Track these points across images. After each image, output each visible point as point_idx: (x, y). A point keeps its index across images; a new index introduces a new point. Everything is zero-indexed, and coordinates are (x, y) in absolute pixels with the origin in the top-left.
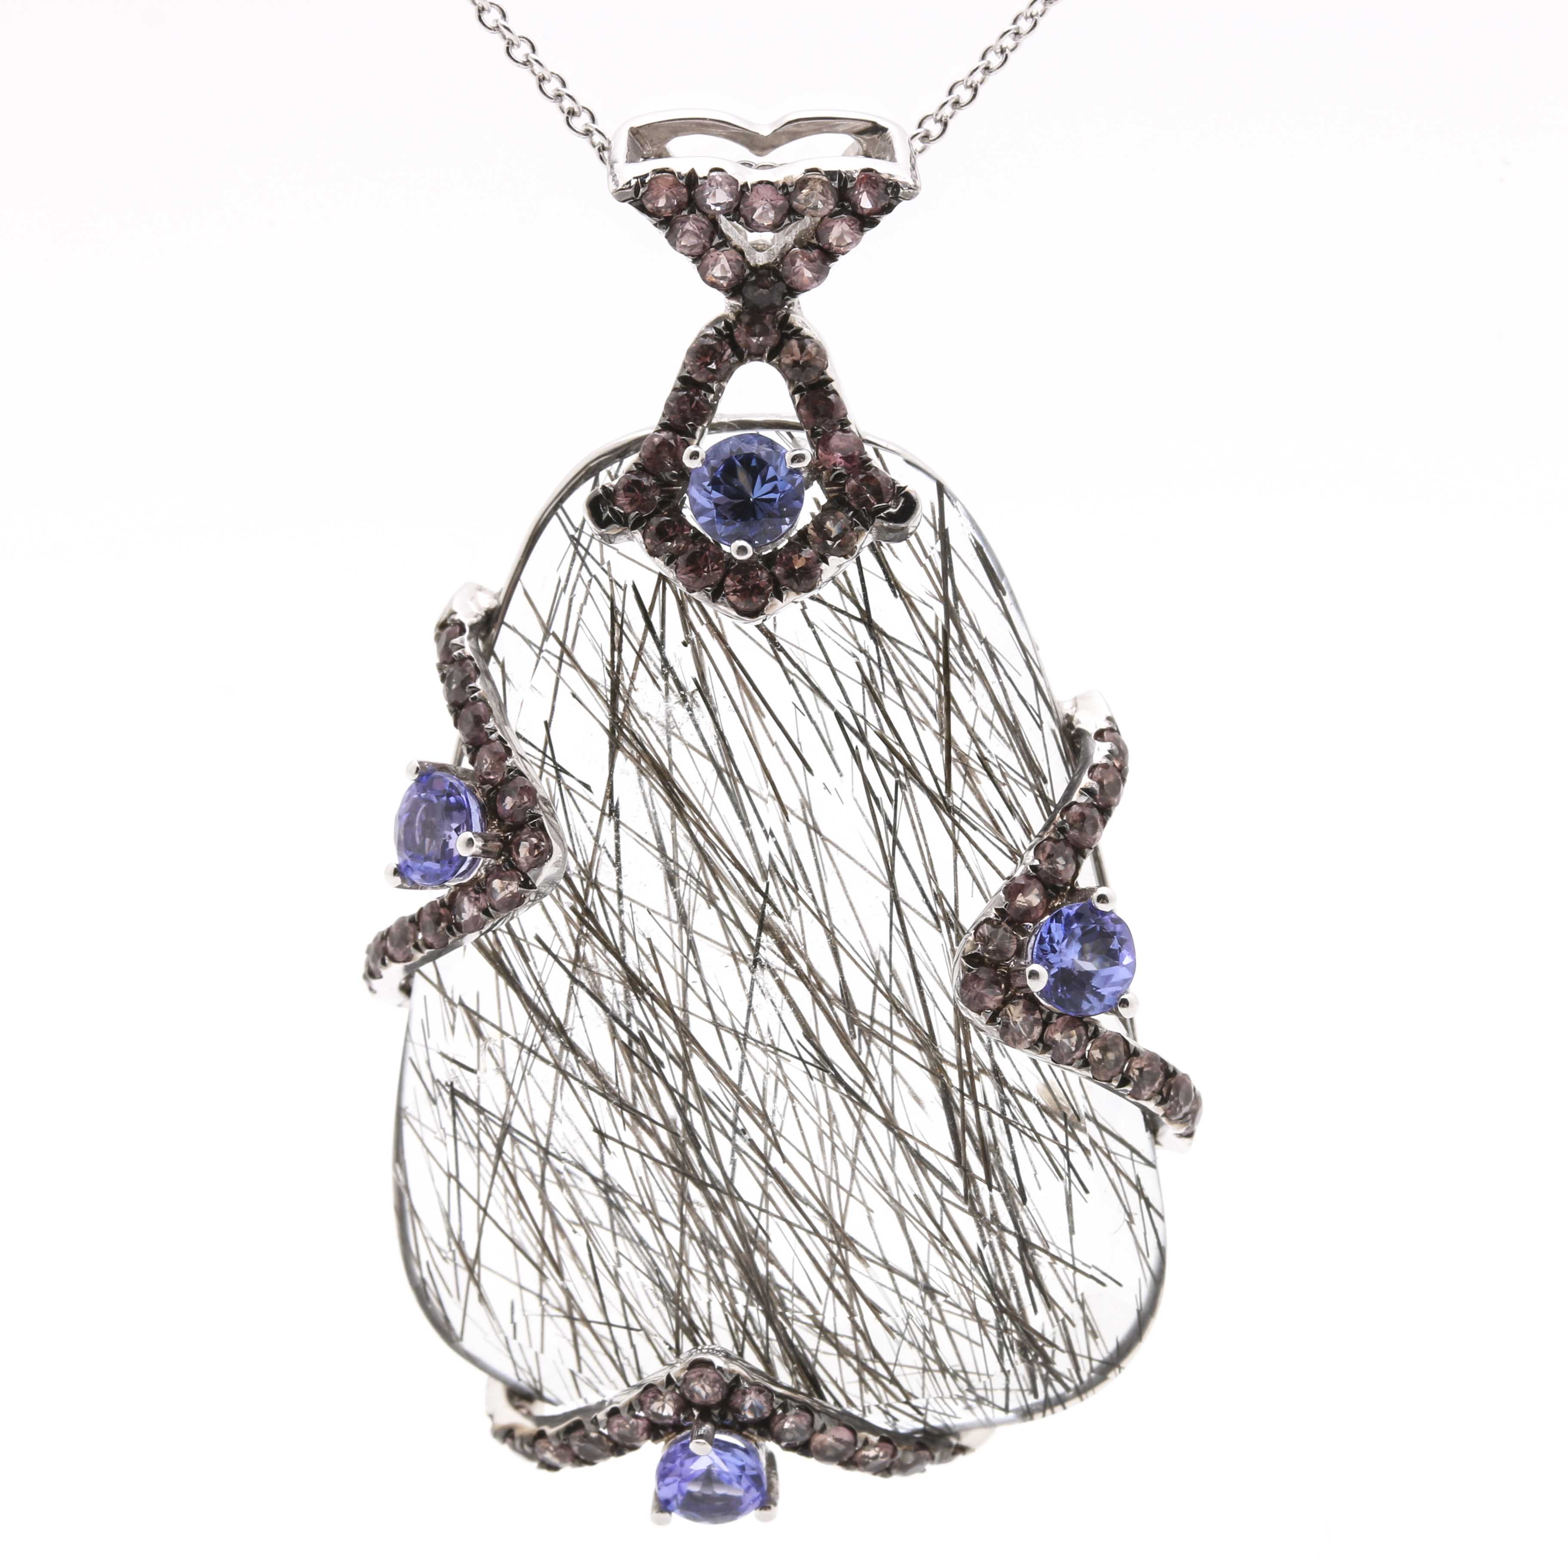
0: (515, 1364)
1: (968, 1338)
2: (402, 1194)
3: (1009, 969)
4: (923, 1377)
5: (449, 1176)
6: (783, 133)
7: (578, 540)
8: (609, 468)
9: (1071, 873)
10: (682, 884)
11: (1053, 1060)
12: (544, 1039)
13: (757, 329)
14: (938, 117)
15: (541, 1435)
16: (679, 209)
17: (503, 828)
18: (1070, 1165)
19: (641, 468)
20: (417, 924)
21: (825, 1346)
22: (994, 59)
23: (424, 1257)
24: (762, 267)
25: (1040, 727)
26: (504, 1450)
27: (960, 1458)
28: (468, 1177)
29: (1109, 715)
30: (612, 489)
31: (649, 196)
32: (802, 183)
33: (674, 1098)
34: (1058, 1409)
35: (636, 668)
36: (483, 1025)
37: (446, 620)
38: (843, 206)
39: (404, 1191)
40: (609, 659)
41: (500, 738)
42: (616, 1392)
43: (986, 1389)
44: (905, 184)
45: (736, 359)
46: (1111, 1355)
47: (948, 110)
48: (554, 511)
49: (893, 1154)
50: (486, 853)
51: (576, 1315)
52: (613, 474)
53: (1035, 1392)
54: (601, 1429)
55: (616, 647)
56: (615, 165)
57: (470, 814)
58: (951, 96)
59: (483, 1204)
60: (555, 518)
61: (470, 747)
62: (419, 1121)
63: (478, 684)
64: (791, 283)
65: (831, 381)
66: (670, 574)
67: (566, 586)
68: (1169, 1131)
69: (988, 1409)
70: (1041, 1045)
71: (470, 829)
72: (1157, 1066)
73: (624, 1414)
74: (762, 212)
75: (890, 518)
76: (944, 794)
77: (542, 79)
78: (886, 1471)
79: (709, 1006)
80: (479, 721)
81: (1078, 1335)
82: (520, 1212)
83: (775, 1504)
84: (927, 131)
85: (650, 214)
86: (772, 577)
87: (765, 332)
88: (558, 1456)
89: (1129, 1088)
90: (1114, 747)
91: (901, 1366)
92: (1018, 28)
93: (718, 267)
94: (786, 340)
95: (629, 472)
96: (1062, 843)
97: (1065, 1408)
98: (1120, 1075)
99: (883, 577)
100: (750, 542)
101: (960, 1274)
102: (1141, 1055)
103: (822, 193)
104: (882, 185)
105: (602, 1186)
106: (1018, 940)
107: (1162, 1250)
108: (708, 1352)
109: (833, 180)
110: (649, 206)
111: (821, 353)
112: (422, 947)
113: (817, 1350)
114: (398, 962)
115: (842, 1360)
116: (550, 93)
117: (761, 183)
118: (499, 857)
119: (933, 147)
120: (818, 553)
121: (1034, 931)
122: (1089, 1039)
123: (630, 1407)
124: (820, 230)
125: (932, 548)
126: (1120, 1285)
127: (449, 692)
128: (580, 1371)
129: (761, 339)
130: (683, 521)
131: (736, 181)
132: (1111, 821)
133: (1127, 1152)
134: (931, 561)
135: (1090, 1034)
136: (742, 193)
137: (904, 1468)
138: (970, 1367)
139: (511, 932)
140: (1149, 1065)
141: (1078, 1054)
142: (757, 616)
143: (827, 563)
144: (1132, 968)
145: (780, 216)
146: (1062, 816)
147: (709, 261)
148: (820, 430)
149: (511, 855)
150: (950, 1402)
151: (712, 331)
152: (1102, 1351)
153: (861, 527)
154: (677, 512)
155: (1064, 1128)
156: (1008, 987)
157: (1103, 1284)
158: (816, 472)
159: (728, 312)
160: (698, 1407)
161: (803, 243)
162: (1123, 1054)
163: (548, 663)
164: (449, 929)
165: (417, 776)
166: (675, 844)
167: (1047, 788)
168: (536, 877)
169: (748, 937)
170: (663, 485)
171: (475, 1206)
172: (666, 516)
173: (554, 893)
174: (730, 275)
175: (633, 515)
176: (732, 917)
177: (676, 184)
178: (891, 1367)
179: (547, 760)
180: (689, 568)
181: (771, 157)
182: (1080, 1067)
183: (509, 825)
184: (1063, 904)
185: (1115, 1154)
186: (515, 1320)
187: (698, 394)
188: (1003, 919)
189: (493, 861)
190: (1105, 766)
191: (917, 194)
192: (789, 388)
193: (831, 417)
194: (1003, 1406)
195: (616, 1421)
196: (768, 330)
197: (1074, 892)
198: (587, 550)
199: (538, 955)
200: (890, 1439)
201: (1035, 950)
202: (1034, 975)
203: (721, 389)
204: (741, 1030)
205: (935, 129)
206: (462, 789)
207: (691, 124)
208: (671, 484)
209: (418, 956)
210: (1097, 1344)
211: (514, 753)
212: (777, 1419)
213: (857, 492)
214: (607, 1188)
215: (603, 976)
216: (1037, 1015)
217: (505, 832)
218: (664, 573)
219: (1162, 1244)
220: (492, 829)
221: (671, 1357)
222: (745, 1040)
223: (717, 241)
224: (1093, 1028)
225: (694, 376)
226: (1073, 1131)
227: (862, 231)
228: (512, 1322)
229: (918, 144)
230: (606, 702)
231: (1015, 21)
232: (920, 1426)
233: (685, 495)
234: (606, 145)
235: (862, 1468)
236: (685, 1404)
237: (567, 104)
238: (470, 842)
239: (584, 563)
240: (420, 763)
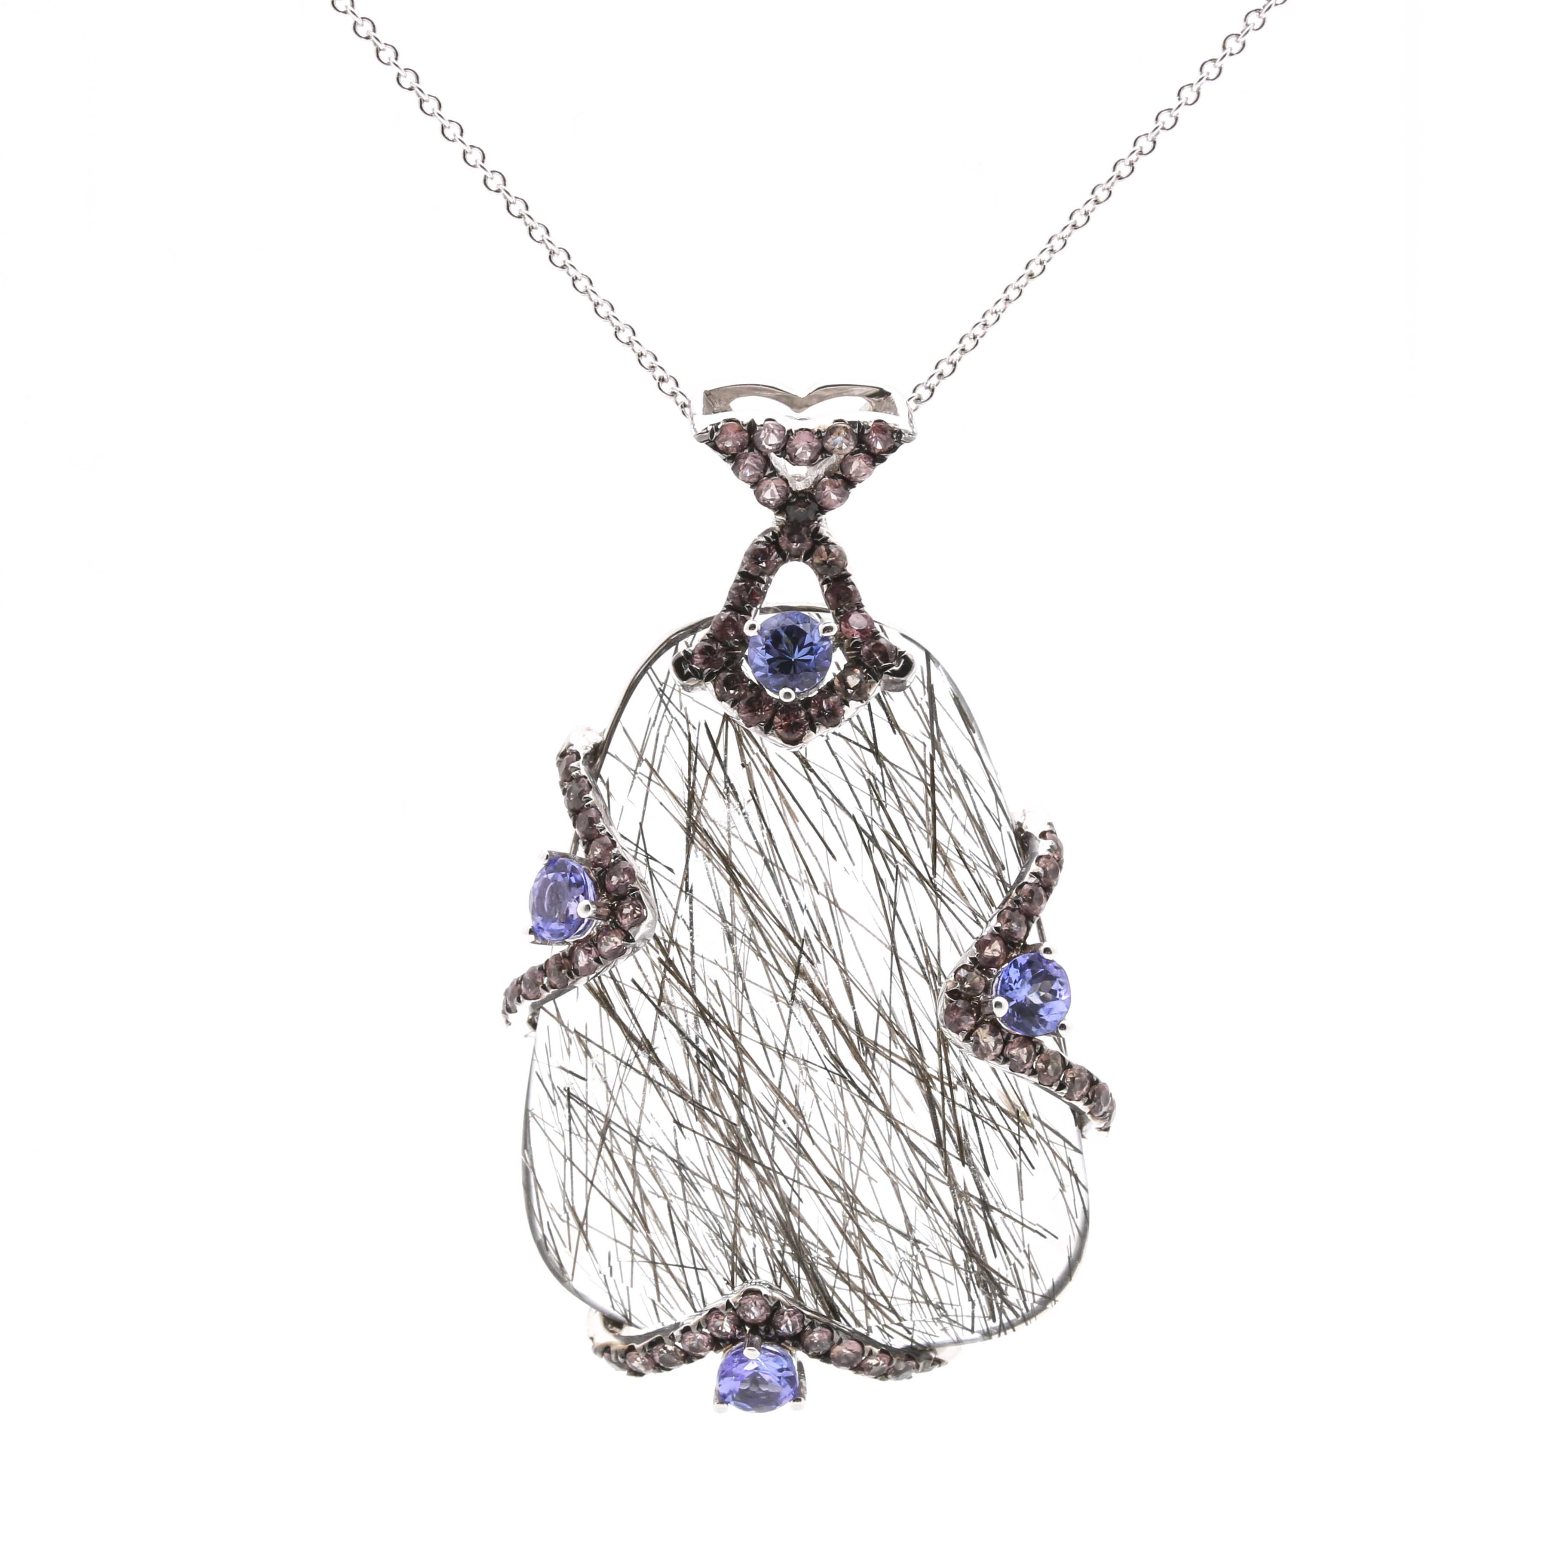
0: (611, 1297)
1: (944, 1279)
2: (528, 1171)
3: (979, 1002)
4: (911, 1306)
5: (564, 1156)
6: (815, 396)
7: (663, 691)
8: (686, 640)
9: (1024, 934)
10: (739, 942)
11: (1010, 1069)
12: (637, 1056)
13: (796, 538)
14: (928, 385)
15: (632, 1349)
16: (741, 448)
17: (611, 898)
18: (1021, 1149)
19: (711, 638)
20: (545, 971)
21: (840, 1284)
22: (968, 343)
23: (546, 1218)
24: (801, 492)
25: (1000, 829)
26: (602, 1362)
27: (936, 1369)
28: (579, 1158)
29: (1049, 821)
30: (691, 652)
31: (720, 439)
32: (831, 431)
33: (733, 1098)
34: (1010, 1331)
35: (706, 784)
36: (590, 1046)
37: (565, 750)
38: (861, 447)
39: (530, 1170)
40: (687, 778)
41: (608, 834)
42: (686, 1316)
43: (957, 1316)
44: (906, 431)
45: (780, 559)
46: (1049, 1292)
47: (935, 380)
48: (645, 671)
49: (890, 1138)
50: (598, 916)
51: (657, 1260)
52: (689, 643)
53: (993, 1317)
54: (677, 1343)
55: (692, 769)
56: (695, 417)
57: (586, 887)
58: (937, 370)
59: (590, 1177)
60: (646, 675)
61: (585, 840)
62: (542, 1119)
63: (591, 795)
64: (822, 503)
65: (849, 575)
66: (733, 713)
67: (654, 724)
68: (1093, 1125)
69: (959, 1330)
70: (1002, 1057)
71: (587, 898)
72: (1084, 1076)
73: (694, 1330)
74: (803, 451)
75: (894, 673)
76: (932, 876)
77: (640, 355)
78: (883, 1375)
79: (759, 1032)
80: (592, 821)
81: (1025, 1275)
82: (616, 1184)
83: (804, 1398)
84: (919, 395)
85: (721, 452)
86: (808, 715)
87: (801, 540)
88: (644, 1364)
89: (1065, 1091)
90: (1054, 844)
91: (895, 1298)
92: (986, 321)
93: (769, 491)
94: (816, 546)
95: (703, 640)
96: (1017, 911)
97: (1014, 1330)
98: (1059, 1082)
99: (886, 718)
100: (794, 690)
101: (940, 1228)
102: (1074, 1067)
103: (846, 437)
104: (889, 432)
105: (677, 1164)
106: (986, 981)
107: (1086, 1212)
108: (756, 1284)
109: (855, 428)
110: (720, 446)
111: (842, 556)
112: (549, 988)
113: (834, 1287)
114: (530, 999)
115: (852, 1293)
116: (647, 365)
117: (801, 429)
118: (608, 919)
119: (923, 407)
120: (841, 699)
121: (997, 975)
122: (1037, 1054)
123: (699, 1326)
124: (844, 464)
125: (922, 699)
126: (1056, 1238)
127: (568, 802)
128: (659, 1300)
129: (799, 545)
130: (743, 676)
131: (784, 429)
132: (1052, 897)
133: (1061, 1142)
134: (921, 708)
135: (1037, 1051)
136: (788, 436)
137: (897, 1374)
138: (945, 1300)
139: (613, 977)
140: (1079, 1075)
141: (1029, 1065)
142: (797, 744)
143: (848, 705)
144: (1068, 1004)
145: (816, 453)
146: (1016, 892)
147: (763, 486)
148: (842, 610)
149: (616, 917)
150: (932, 1324)
151: (763, 539)
152: (1043, 1287)
153: (873, 680)
154: (738, 668)
155: (1017, 1124)
156: (979, 1014)
157: (1045, 1237)
158: (840, 641)
159: (774, 526)
160: (749, 1324)
161: (831, 474)
162: (1061, 1065)
163: (641, 780)
164: (570, 974)
165: (547, 861)
166: (733, 914)
167: (1004, 874)
168: (635, 934)
169: (787, 981)
170: (728, 649)
171: (584, 1179)
172: (730, 672)
173: (645, 948)
174: (778, 497)
175: (706, 671)
176: (775, 966)
177: (741, 430)
178: (889, 1299)
179: (639, 851)
180: (747, 710)
181: (806, 413)
182: (1030, 1075)
183: (615, 897)
184: (1018, 956)
185: (1052, 1142)
186: (611, 1265)
187: (753, 585)
188: (975, 965)
189: (603, 923)
190: (1048, 857)
191: (915, 438)
192: (819, 580)
193: (850, 602)
194: (970, 1328)
195: (689, 1336)
196: (804, 538)
197: (1025, 948)
198: (669, 699)
199: (633, 994)
200: (887, 1351)
201: (999, 987)
202: (998, 1005)
203: (770, 581)
204: (781, 1048)
205: (925, 393)
206: (582, 869)
207: (748, 388)
208: (734, 649)
209: (545, 994)
210: (1038, 1283)
211: (618, 845)
212: (807, 1333)
213: (870, 655)
214: (680, 1165)
215: (678, 1008)
216: (1000, 1036)
217: (612, 901)
218: (728, 714)
219: (1087, 1209)
220: (602, 899)
221: (727, 1289)
222: (784, 1055)
223: (769, 472)
224: (1039, 1046)
225: (750, 571)
226: (1024, 1127)
227: (874, 465)
228: (609, 1265)
229: (913, 405)
230: (684, 809)
231: (984, 316)
232: (909, 1343)
233: (743, 658)
234: (687, 403)
235: (867, 1373)
236: (739, 1323)
237: (659, 373)
238: (588, 908)
239: (667, 709)
240: (550, 852)
